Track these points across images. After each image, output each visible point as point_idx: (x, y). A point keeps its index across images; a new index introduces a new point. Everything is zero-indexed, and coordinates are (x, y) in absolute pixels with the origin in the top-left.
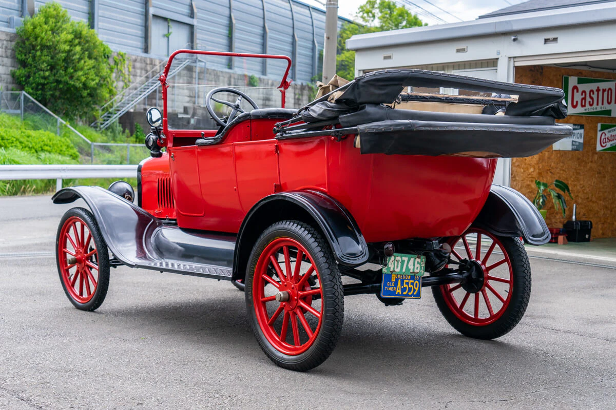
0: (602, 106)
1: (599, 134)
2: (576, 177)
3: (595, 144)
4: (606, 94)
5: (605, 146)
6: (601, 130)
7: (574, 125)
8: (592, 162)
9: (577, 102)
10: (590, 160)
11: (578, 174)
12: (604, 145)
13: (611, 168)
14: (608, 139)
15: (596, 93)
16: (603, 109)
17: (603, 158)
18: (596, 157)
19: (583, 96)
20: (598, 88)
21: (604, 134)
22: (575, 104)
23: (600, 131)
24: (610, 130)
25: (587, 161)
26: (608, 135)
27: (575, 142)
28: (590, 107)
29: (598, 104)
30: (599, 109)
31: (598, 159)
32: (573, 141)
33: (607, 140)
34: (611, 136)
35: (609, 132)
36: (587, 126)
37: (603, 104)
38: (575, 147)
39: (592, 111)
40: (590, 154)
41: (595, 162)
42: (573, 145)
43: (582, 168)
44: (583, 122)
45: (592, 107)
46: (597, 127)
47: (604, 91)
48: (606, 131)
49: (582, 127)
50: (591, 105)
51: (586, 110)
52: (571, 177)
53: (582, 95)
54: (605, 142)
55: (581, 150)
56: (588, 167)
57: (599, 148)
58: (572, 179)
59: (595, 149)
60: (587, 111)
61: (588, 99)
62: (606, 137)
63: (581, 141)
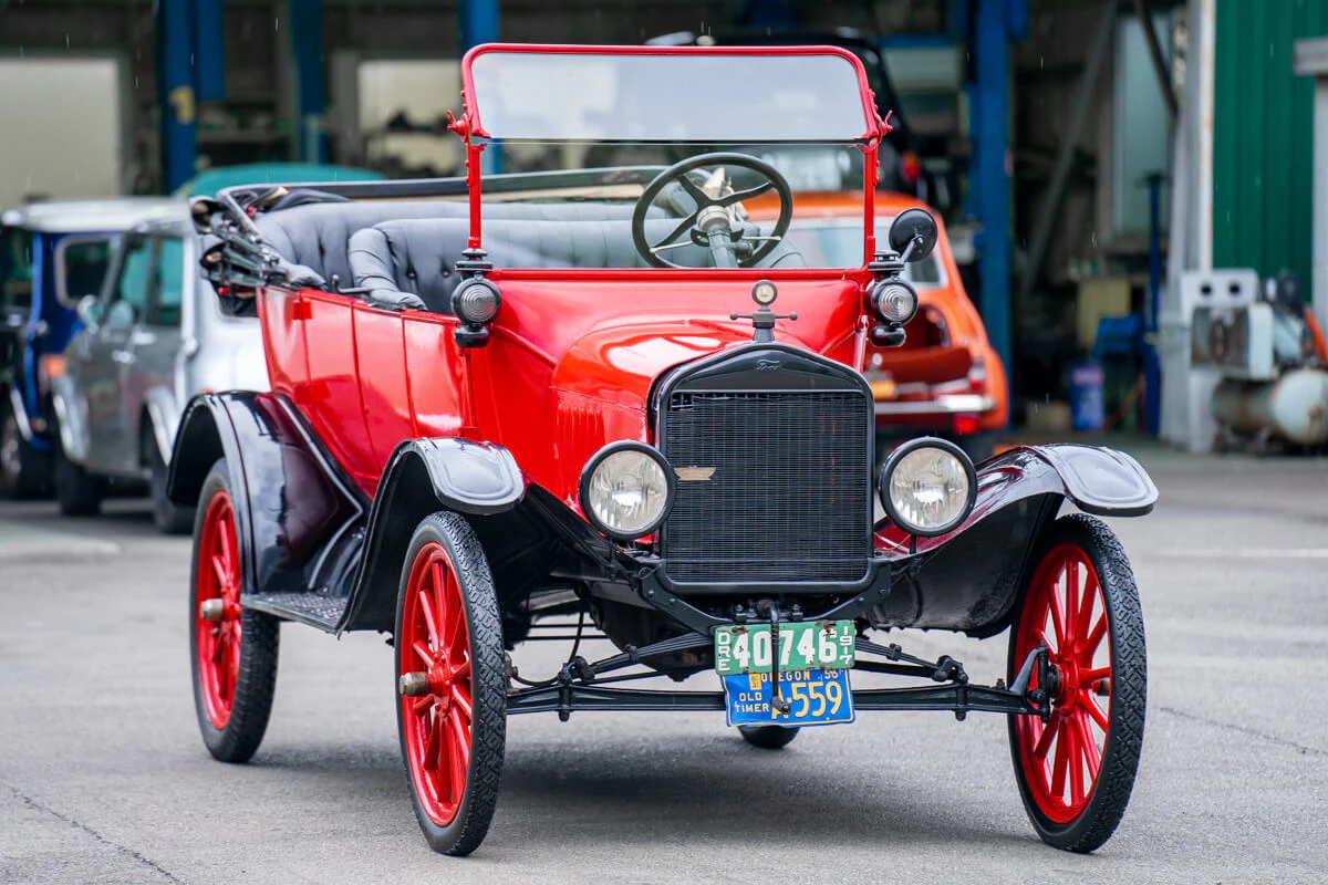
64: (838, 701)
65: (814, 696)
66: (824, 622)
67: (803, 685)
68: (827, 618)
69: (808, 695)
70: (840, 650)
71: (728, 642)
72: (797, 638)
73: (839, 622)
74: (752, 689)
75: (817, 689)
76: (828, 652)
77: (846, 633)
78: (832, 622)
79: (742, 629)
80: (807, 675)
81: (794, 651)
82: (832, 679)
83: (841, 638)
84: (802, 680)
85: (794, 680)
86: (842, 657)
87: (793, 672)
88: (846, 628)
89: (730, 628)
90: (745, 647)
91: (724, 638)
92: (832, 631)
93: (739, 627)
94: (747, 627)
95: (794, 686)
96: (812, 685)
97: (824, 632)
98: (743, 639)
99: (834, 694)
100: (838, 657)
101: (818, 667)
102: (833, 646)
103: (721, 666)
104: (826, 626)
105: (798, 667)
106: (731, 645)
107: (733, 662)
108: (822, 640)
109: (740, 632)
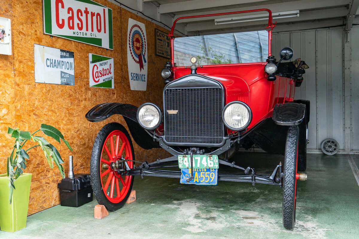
0: (92, 33)
1: (91, 66)
2: (69, 119)
4: (95, 18)
5: (98, 81)
6: (93, 62)
8: (85, 99)
9: (63, 20)
10: (84, 97)
11: (71, 114)
12: (97, 80)
14: (101, 73)
15: (84, 14)
16: (92, 37)
17: (97, 95)
19: (71, 15)
20: (87, 9)
21: (96, 67)
22: (61, 23)
23: (91, 62)
24: (101, 62)
25: (80, 99)
26: (100, 68)
27: (65, 73)
28: (79, 31)
29: (87, 30)
30: (89, 36)
31: (91, 96)
32: (62, 72)
33: (99, 74)
34: (103, 70)
35: (101, 65)
36: (77, 55)
37: (92, 31)
38: (65, 81)
39: (82, 36)
40: (83, 89)
41: (89, 100)
42: (62, 77)
43: (76, 107)
44: (72, 48)
45: (81, 31)
46: (88, 57)
47: (93, 14)
48: (98, 64)
49: (72, 55)
50: (80, 29)
51: (74, 34)
52: (63, 120)
53: (69, 13)
54: (98, 76)
55: (72, 84)
56: (82, 106)
57: (92, 83)
58: (64, 122)
59: (88, 84)
60: (77, 36)
61: (77, 21)
62: (99, 70)
63: (72, 73)
64: (213, 178)
66: (208, 155)
67: (204, 173)
68: (211, 154)
70: (214, 164)
71: (182, 159)
72: (201, 160)
73: (213, 156)
74: (189, 173)
75: (208, 174)
76: (211, 164)
77: (215, 159)
78: (211, 155)
79: (186, 156)
81: (201, 163)
82: (212, 172)
84: (204, 171)
85: (201, 171)
87: (201, 169)
88: (215, 157)
89: (182, 156)
90: (187, 161)
91: (180, 158)
92: (211, 158)
93: (184, 155)
94: (187, 156)
96: (206, 173)
97: (209, 158)
98: (186, 159)
99: (212, 176)
100: (214, 165)
101: (208, 168)
102: (212, 162)
103: (180, 166)
104: (209, 157)
105: (202, 168)
106: (183, 160)
107: (184, 165)
108: (209, 160)
109: (185, 157)
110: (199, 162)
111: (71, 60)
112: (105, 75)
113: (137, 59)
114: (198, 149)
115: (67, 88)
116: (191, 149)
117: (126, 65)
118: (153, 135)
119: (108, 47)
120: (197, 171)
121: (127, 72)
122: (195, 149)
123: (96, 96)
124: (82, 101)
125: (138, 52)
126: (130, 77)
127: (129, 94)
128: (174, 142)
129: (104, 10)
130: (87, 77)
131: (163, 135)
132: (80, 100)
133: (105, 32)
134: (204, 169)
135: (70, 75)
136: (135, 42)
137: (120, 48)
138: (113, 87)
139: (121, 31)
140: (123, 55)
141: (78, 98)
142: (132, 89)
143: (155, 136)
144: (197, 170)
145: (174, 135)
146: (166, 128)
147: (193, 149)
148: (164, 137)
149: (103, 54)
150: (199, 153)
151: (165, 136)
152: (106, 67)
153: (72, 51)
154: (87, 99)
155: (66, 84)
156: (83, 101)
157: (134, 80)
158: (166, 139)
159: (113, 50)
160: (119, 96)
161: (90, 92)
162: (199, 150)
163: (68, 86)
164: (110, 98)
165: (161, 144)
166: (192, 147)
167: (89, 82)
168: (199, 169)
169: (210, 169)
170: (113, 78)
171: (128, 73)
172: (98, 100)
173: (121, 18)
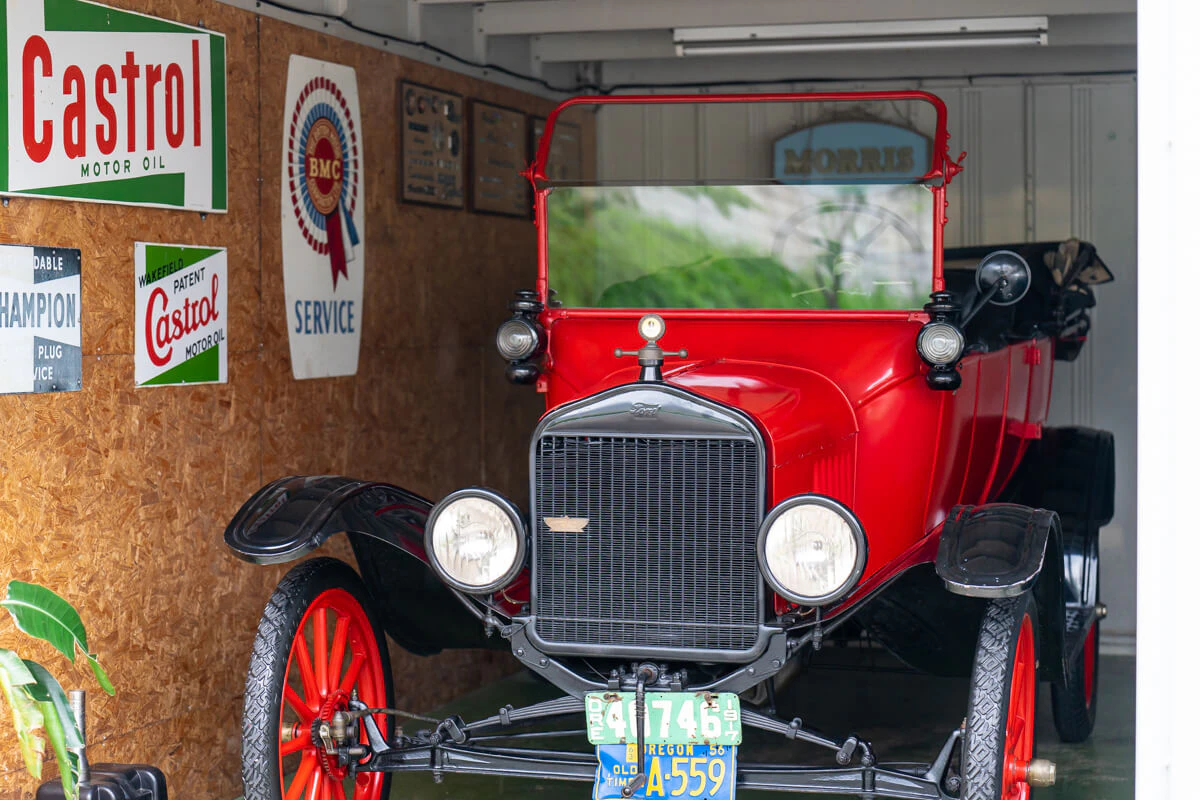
0: (150, 154)
1: (143, 293)
2: (59, 536)
3: (130, 351)
4: (160, 88)
5: (168, 358)
6: (149, 278)
7: (41, 251)
8: (119, 444)
9: (48, 125)
10: (114, 434)
11: (67, 513)
12: (161, 353)
13: (193, 466)
14: (177, 322)
15: (122, 84)
16: (151, 172)
17: (163, 419)
18: (135, 413)
19: (73, 98)
20: (130, 56)
21: (159, 298)
22: (39, 137)
23: (142, 282)
24: (178, 275)
25: (102, 443)
26: (176, 302)
27: (50, 343)
28: (103, 158)
29: (131, 147)
30: (137, 172)
31: (141, 428)
32: (38, 341)
33: (172, 326)
34: (186, 307)
35: (179, 285)
36: (92, 260)
37: (151, 146)
38: (48, 374)
39: (112, 177)
40: (112, 402)
41: (132, 445)
42: (38, 362)
43: (83, 481)
44: (74, 232)
45: (110, 158)
46: (130, 261)
47: (153, 75)
48: (166, 283)
49: (72, 260)
50: (107, 147)
51: (85, 171)
52: (39, 539)
53: (67, 91)
54: (168, 340)
55: (73, 386)
56: (107, 475)
57: (145, 371)
58: (44, 549)
59: (130, 376)
60: (91, 179)
61: (94, 116)
62: (170, 311)
63: (72, 336)
64: (719, 780)
65: (694, 773)
66: (704, 694)
67: (686, 760)
68: (712, 690)
69: (688, 772)
70: (725, 726)
71: (600, 709)
72: (675, 711)
73: (722, 695)
74: (628, 761)
75: (699, 766)
76: (711, 726)
77: (730, 707)
78: (713, 694)
79: (615, 696)
80: (690, 750)
81: (673, 724)
82: (717, 756)
83: (725, 713)
84: (684, 755)
85: (676, 755)
86: (727, 733)
87: (675, 746)
88: (729, 702)
89: (601, 695)
90: (619, 715)
91: (595, 706)
92: (714, 705)
93: (612, 694)
94: (620, 694)
95: (676, 760)
96: (695, 761)
97: (706, 704)
98: (615, 707)
99: (717, 774)
100: (723, 731)
101: (701, 743)
102: (715, 720)
103: (594, 735)
104: (707, 699)
105: (679, 741)
106: (603, 713)
107: (607, 730)
108: (704, 713)
109: (613, 699)
110: (666, 717)
111: (70, 285)
112: (195, 326)
113: (322, 236)
114: (663, 669)
115: (54, 405)
116: (634, 668)
117: (276, 269)
118: (484, 610)
119: (208, 207)
120: (657, 755)
121: (280, 300)
122: (652, 668)
123: (157, 422)
124: (106, 451)
125: (325, 202)
126: (292, 322)
127: (285, 398)
128: (568, 641)
129: (195, 43)
130: (127, 347)
131: (529, 612)
132: (101, 450)
133: (197, 142)
134: (685, 746)
135: (65, 346)
136: (312, 160)
137: (255, 196)
138: (223, 377)
139: (260, 119)
140: (264, 227)
141: (94, 441)
142: (299, 372)
143: (495, 614)
144: (660, 749)
145: (571, 613)
146: (538, 585)
147: (643, 668)
148: (530, 620)
149: (187, 236)
150: (669, 685)
151: (533, 618)
152: (199, 291)
153: (76, 246)
154: (127, 441)
155: (52, 390)
156: (112, 453)
157: (308, 332)
158: (538, 630)
159: (225, 211)
160: (248, 415)
161: (136, 409)
162: (667, 673)
163: (57, 395)
164: (209, 425)
165: (520, 650)
166: (640, 662)
167: (134, 368)
168: (665, 747)
169: (707, 744)
170: (225, 335)
171: (283, 302)
172: (165, 439)
173: (259, 61)
